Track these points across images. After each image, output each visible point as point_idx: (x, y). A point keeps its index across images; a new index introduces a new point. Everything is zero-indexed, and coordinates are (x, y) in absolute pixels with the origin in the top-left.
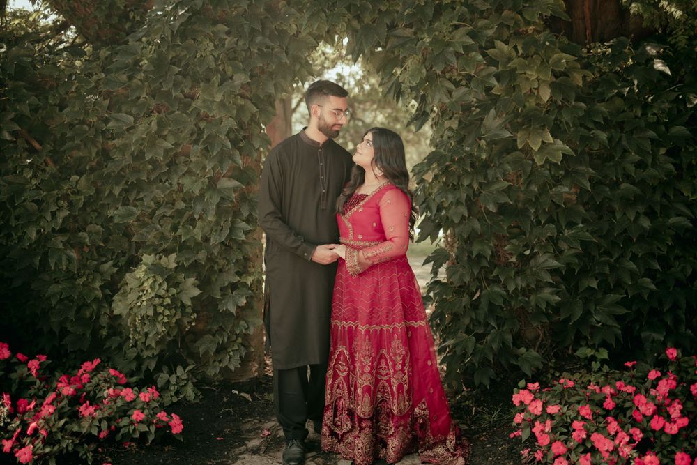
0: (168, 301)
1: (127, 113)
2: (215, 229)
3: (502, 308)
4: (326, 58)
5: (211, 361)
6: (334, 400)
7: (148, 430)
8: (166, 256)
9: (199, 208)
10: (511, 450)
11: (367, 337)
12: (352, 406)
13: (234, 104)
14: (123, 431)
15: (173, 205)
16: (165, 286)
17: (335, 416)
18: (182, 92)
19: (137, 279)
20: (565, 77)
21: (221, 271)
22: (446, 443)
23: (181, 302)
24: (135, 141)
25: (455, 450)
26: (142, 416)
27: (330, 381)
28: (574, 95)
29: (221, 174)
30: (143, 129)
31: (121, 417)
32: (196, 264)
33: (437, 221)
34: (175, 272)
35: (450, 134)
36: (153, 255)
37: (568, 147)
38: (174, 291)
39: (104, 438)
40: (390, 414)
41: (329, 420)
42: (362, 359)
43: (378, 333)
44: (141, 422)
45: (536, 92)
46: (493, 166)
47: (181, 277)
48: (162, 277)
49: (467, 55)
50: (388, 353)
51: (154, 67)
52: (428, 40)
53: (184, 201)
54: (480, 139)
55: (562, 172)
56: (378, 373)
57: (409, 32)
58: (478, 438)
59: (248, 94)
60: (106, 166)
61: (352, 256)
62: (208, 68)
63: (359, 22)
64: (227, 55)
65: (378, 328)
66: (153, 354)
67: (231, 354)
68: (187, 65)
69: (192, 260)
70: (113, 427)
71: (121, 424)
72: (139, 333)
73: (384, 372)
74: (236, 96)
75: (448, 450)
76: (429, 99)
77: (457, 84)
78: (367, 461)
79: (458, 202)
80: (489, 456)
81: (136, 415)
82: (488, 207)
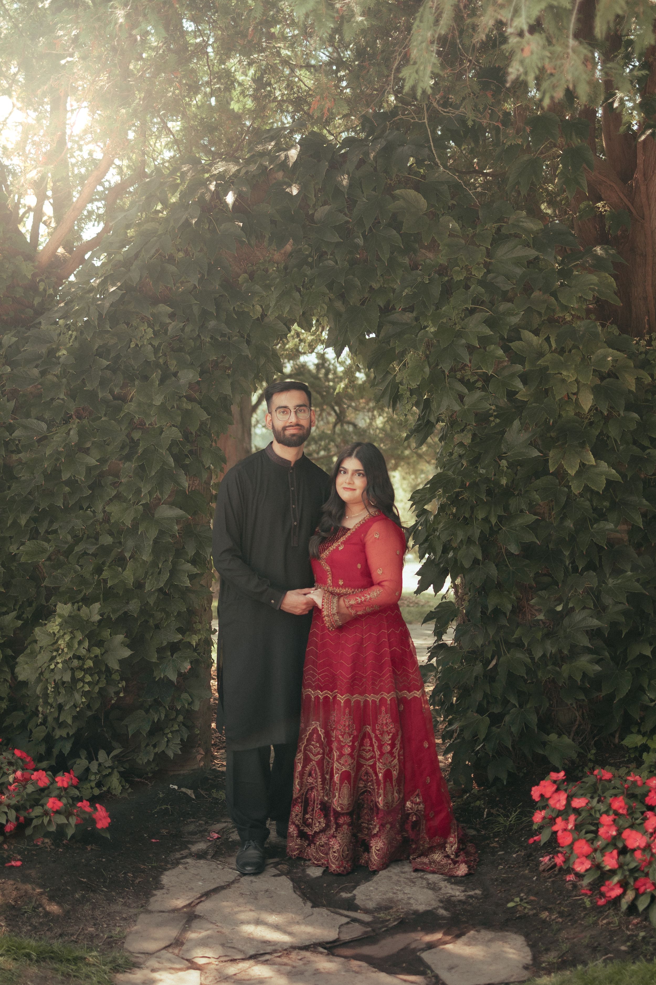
0: (90, 663)
1: (38, 419)
2: (150, 572)
3: (525, 681)
4: (301, 341)
5: (143, 745)
6: (304, 791)
7: (66, 822)
8: (88, 606)
9: (130, 543)
10: (528, 857)
11: (347, 711)
12: (326, 798)
13: (178, 408)
14: (35, 822)
15: (97, 539)
16: (86, 644)
17: (305, 812)
18: (111, 392)
19: (49, 634)
20: (612, 379)
21: (157, 627)
22: (445, 847)
23: (106, 665)
24: (50, 455)
25: (457, 855)
26: (60, 805)
27: (299, 767)
28: (623, 402)
29: (160, 499)
30: (59, 439)
31: (32, 807)
32: (125, 618)
33: (442, 566)
34: (98, 626)
35: (462, 452)
36: (69, 605)
37: (614, 471)
38: (97, 651)
39: (11, 831)
40: (375, 808)
41: (298, 818)
42: (340, 737)
43: (362, 705)
44: (58, 812)
45: (574, 398)
46: (518, 495)
47: (106, 633)
48: (82, 632)
49: (485, 348)
50: (374, 731)
51: (76, 359)
52: (432, 329)
53: (111, 534)
54: (501, 458)
55: (606, 504)
56: (360, 756)
57: (408, 317)
58: (488, 844)
59: (197, 396)
60: (9, 488)
61: (330, 602)
62: (146, 361)
63: (343, 303)
64: (170, 344)
65: (360, 698)
66: (68, 734)
67: (170, 736)
68: (118, 357)
69: (121, 612)
70: (22, 819)
71: (33, 815)
72: (51, 706)
73: (368, 755)
74: (180, 397)
75: (448, 857)
76: (434, 405)
77: (471, 386)
78: (345, 868)
79: (470, 541)
80: (500, 864)
81: (51, 803)
82: (508, 548)
